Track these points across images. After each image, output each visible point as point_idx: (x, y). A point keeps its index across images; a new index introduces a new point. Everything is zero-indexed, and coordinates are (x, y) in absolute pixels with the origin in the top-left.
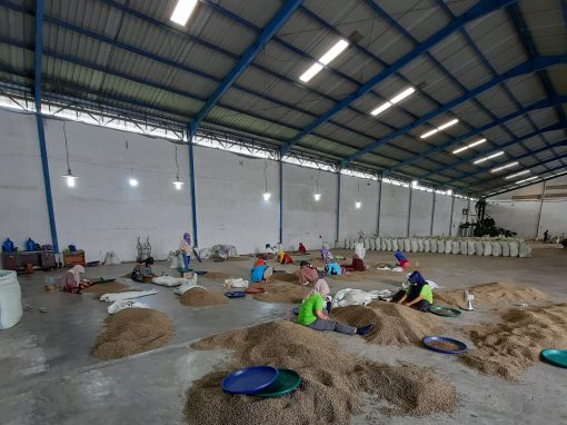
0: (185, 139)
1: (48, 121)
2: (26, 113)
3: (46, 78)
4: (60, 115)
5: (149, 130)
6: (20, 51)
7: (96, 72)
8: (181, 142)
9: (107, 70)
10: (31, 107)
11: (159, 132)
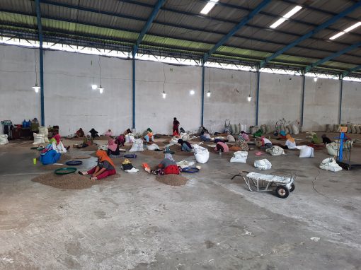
0: (131, 57)
1: (46, 52)
2: (35, 48)
3: (45, 28)
4: (53, 48)
5: (106, 52)
6: (31, 17)
7: (71, 23)
8: (129, 59)
9: (77, 21)
10: (37, 44)
11: (114, 53)
